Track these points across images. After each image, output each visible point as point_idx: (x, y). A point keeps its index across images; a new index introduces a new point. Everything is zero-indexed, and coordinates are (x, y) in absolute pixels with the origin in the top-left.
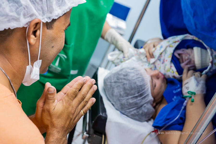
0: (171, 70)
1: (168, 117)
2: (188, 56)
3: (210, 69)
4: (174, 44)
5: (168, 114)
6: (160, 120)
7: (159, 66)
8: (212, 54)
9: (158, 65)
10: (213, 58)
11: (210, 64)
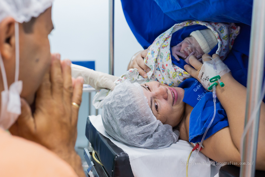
0: (178, 74)
1: (204, 120)
2: (190, 45)
3: (221, 46)
4: (166, 42)
5: (202, 116)
6: (196, 128)
7: (161, 77)
8: (215, 29)
9: (160, 75)
10: (218, 33)
11: (219, 40)
